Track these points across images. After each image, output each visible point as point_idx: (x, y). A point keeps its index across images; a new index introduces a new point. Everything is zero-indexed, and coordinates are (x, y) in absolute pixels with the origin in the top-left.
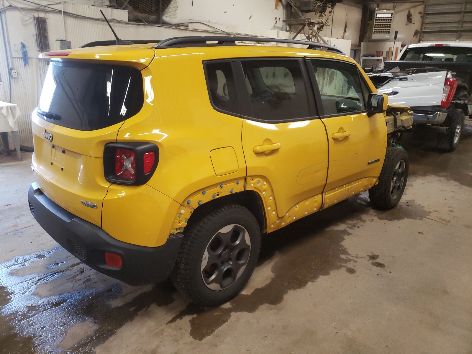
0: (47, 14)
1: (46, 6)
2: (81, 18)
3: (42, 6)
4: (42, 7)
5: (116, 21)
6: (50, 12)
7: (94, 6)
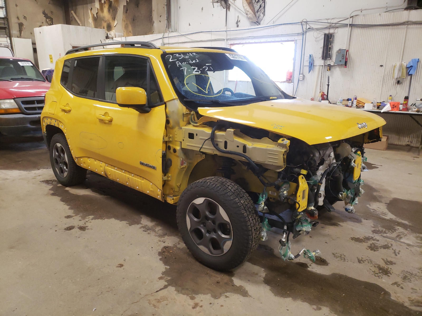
0: (337, 30)
1: (337, 23)
2: (369, 27)
3: (333, 23)
4: (333, 25)
5: (412, 23)
6: (340, 27)
7: (386, 13)
